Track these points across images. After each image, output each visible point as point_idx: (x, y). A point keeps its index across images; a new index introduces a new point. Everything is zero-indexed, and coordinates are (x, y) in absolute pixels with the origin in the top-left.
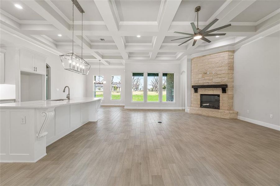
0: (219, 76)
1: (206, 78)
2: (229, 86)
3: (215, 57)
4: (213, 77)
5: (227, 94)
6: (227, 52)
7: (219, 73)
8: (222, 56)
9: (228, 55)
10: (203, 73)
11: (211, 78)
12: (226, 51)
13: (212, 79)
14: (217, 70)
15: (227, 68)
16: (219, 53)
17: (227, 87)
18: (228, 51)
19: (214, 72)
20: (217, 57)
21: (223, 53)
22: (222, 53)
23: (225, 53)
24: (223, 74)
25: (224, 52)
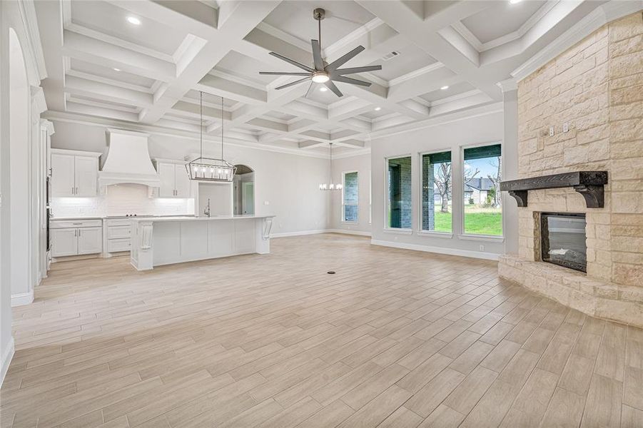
0: (583, 138)
1: (548, 150)
2: (611, 177)
3: (568, 65)
4: (566, 143)
5: (606, 209)
6: (606, 32)
7: (580, 124)
8: (587, 52)
9: (610, 43)
10: (538, 135)
11: (560, 147)
12: (603, 27)
13: (563, 153)
14: (576, 115)
15: (604, 99)
16: (580, 42)
17: (607, 183)
18: (609, 24)
19: (566, 127)
20: (574, 64)
21: (593, 40)
22: (588, 43)
23: (600, 35)
24: (594, 126)
25: (596, 32)
